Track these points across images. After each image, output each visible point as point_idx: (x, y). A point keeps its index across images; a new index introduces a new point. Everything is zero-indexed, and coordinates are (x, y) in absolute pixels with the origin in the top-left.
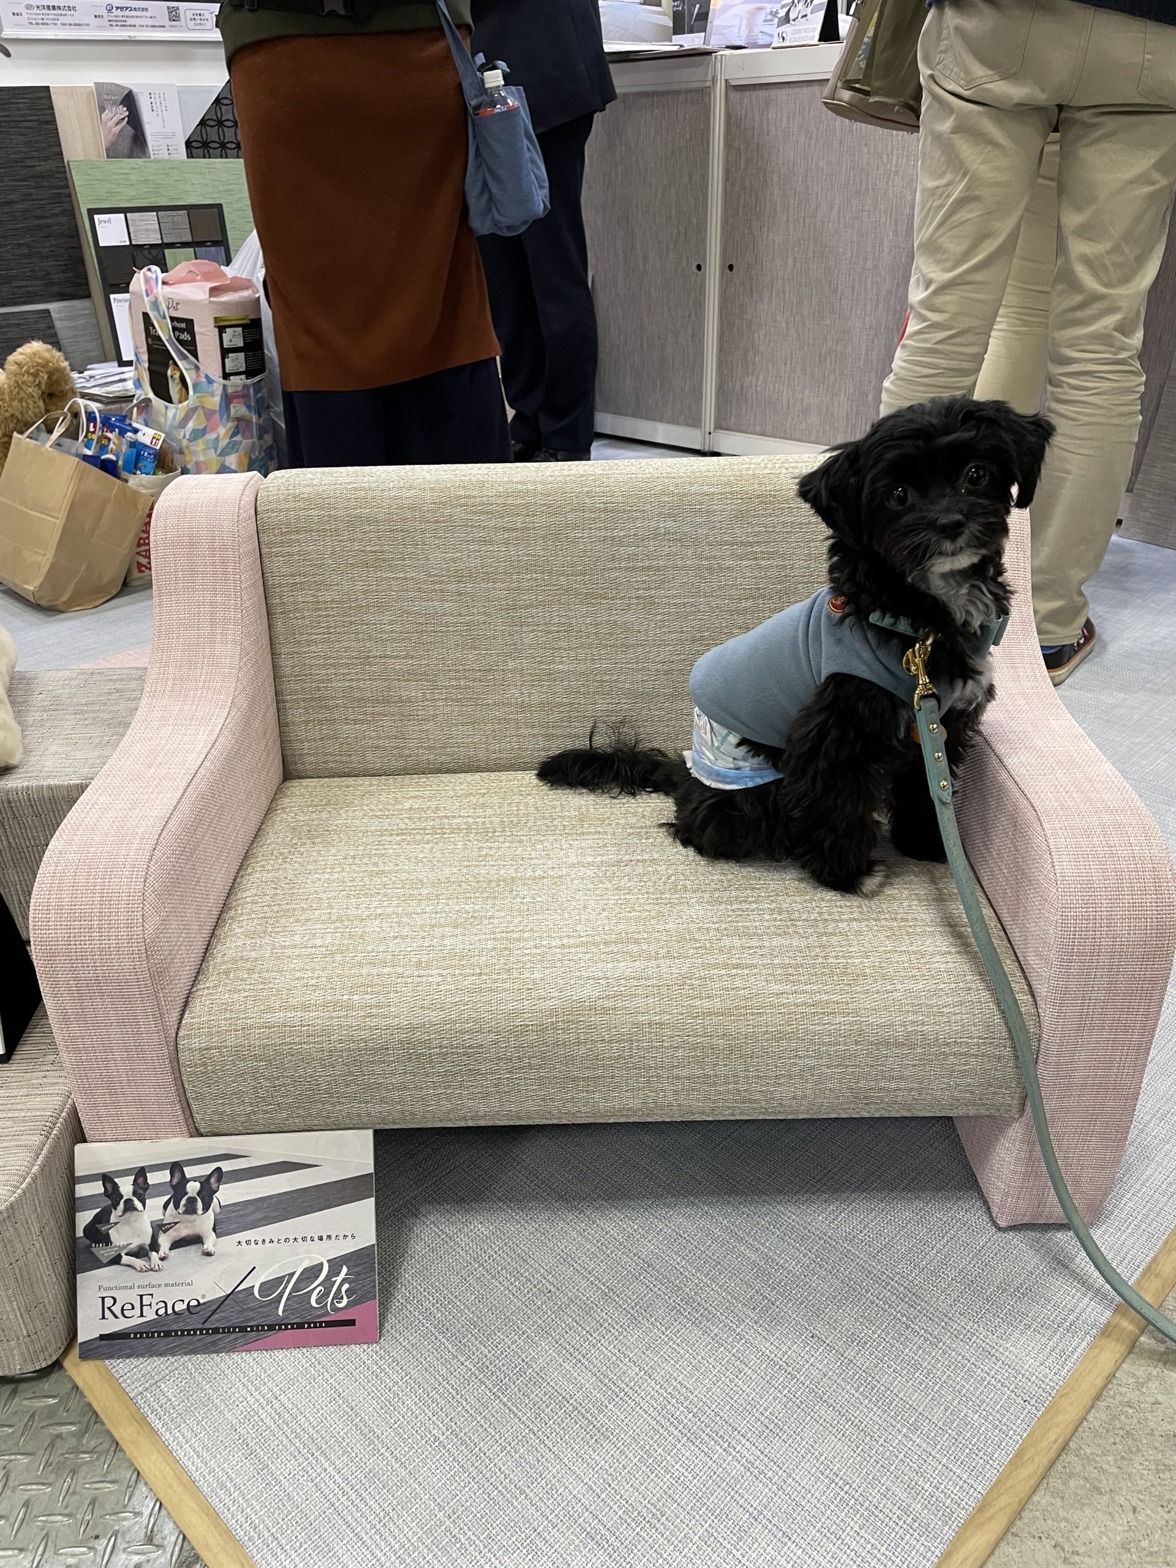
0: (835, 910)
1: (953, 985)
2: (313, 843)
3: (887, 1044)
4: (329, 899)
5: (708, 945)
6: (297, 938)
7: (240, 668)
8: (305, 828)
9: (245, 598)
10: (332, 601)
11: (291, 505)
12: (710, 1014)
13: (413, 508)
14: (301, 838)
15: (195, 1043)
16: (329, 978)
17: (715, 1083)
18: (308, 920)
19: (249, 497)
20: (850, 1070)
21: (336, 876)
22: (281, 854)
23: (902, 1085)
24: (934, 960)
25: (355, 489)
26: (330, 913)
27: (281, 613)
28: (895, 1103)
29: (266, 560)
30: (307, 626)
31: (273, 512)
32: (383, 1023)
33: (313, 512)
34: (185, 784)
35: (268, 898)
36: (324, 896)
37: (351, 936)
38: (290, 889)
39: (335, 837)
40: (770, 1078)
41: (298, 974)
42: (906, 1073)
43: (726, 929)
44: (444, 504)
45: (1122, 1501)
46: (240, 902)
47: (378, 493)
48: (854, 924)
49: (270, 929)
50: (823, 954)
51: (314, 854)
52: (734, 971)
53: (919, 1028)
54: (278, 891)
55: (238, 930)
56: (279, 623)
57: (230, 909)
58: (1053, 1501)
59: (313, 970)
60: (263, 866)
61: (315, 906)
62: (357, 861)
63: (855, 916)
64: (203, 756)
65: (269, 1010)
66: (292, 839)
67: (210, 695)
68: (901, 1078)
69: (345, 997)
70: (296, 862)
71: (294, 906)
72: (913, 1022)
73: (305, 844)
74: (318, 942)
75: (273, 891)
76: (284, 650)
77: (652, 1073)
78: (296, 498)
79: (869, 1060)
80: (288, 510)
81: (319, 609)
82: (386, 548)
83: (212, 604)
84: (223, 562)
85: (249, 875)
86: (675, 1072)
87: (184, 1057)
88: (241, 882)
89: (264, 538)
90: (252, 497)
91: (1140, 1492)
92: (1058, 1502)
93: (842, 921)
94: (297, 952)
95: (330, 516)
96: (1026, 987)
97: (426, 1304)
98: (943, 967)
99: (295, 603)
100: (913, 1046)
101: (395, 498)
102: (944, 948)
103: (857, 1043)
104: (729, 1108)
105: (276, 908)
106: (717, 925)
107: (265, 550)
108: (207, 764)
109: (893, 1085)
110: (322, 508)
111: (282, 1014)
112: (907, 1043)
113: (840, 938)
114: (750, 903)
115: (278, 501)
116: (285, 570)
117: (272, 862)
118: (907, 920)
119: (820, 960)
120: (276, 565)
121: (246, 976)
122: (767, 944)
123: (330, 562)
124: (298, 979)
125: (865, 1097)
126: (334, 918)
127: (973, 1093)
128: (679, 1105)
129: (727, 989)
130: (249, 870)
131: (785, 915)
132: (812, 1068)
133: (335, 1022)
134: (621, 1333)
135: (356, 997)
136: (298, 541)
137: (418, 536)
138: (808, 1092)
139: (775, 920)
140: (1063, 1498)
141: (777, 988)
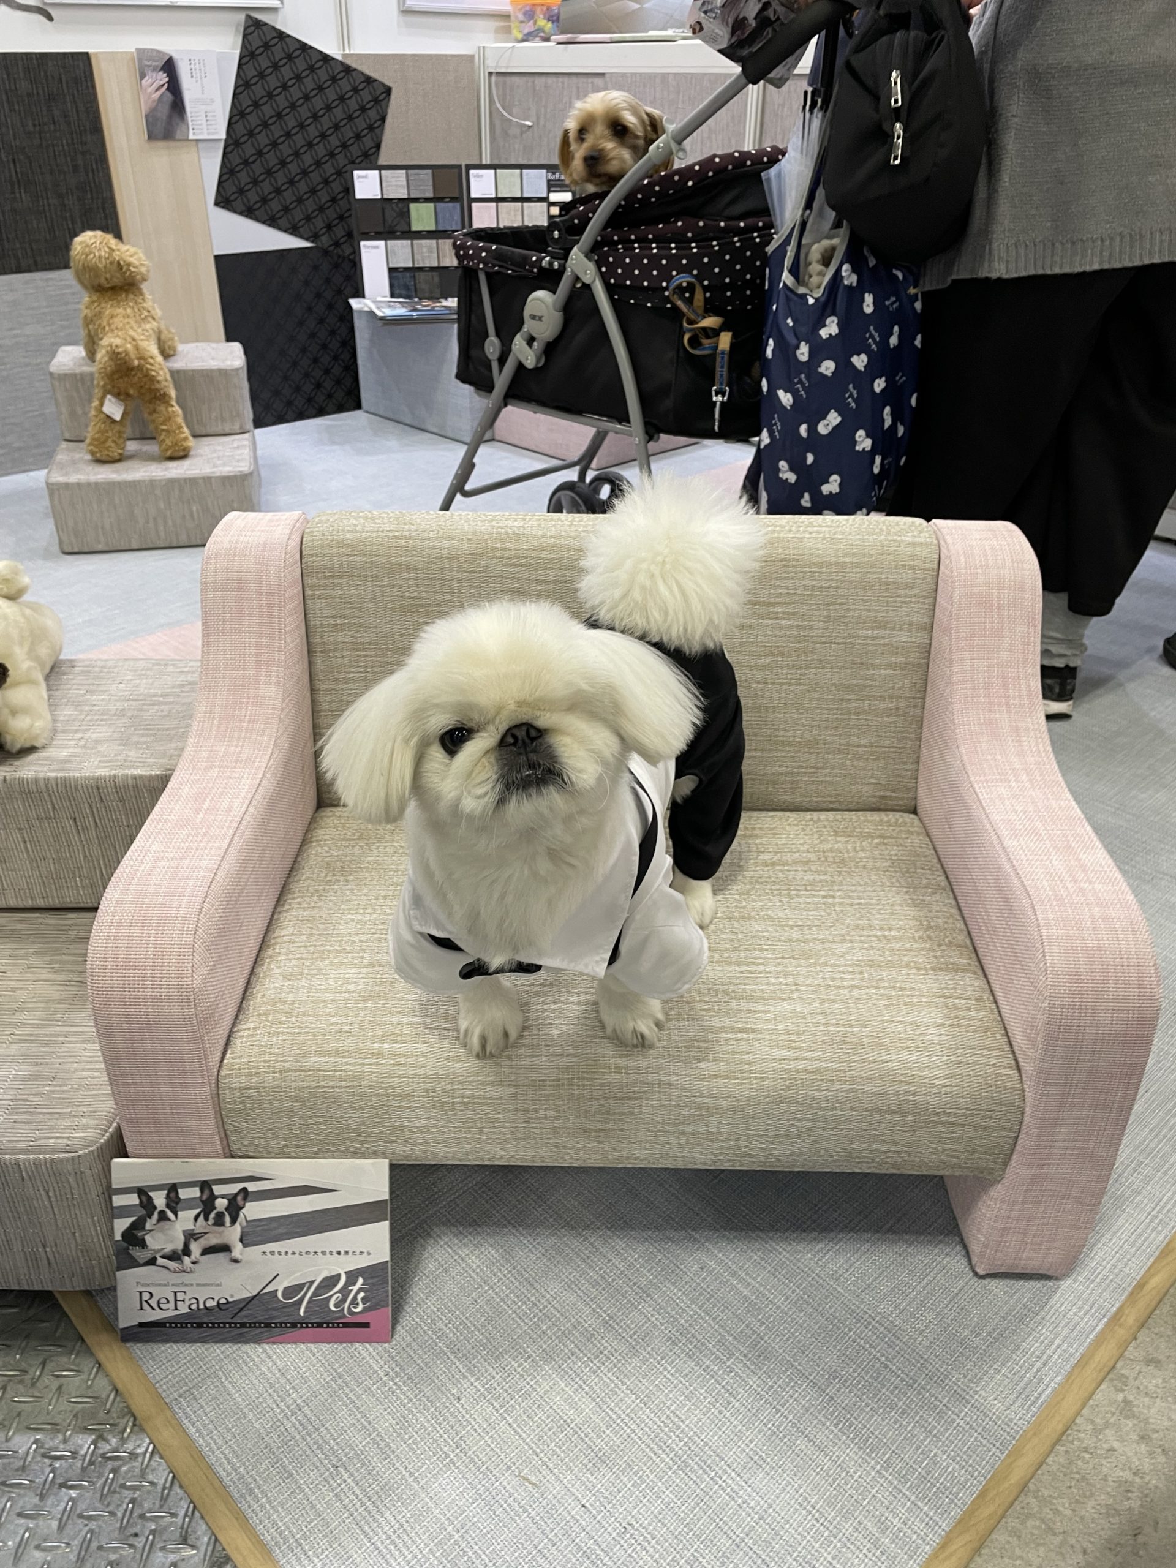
0: (838, 975)
1: (945, 1058)
2: (347, 881)
3: (880, 1111)
4: (360, 941)
5: (716, 1008)
6: (331, 982)
7: (283, 710)
8: (339, 864)
9: (289, 640)
10: (370, 643)
11: (335, 551)
12: (716, 1077)
13: (450, 559)
14: (334, 875)
15: (236, 1083)
16: (361, 1024)
17: (717, 1140)
18: (342, 964)
19: (295, 543)
20: (845, 1132)
21: (368, 917)
22: (317, 891)
23: (893, 1148)
24: (929, 1032)
25: (397, 537)
26: (362, 957)
27: (322, 652)
28: (886, 1163)
29: (308, 602)
30: (345, 665)
31: (317, 556)
32: (412, 1071)
33: (357, 559)
34: (231, 833)
35: (304, 938)
36: (357, 939)
37: (382, 983)
38: (325, 929)
39: (367, 875)
40: (770, 1137)
41: (333, 1020)
42: (897, 1138)
43: (734, 991)
44: (481, 555)
45: (1073, 1541)
46: (279, 940)
47: (418, 542)
48: (856, 992)
49: (306, 971)
50: (824, 1021)
51: (348, 892)
52: (739, 1035)
53: (911, 1098)
54: (314, 932)
55: (277, 971)
56: (319, 661)
57: (269, 947)
58: (1010, 1539)
59: (347, 1016)
60: (299, 903)
61: (348, 948)
62: (388, 902)
63: (856, 982)
64: (247, 802)
65: (305, 1055)
66: (326, 876)
67: (254, 737)
68: (893, 1142)
69: (377, 1045)
70: (330, 901)
71: (328, 948)
72: (906, 1092)
73: (339, 881)
74: (351, 987)
75: (309, 931)
76: (323, 686)
77: (659, 1127)
78: (341, 544)
79: (863, 1126)
80: (333, 555)
81: (357, 650)
82: (424, 594)
83: (258, 646)
84: (270, 607)
85: (286, 911)
86: (681, 1128)
87: (226, 1094)
88: (278, 919)
89: (308, 581)
90: (298, 540)
91: (1090, 1535)
92: (1014, 1541)
93: (844, 987)
94: (331, 996)
95: (371, 562)
96: (1013, 1062)
97: (440, 1324)
98: (936, 1039)
99: (335, 643)
100: (904, 1114)
101: (434, 548)
102: (939, 1021)
103: (852, 1109)
104: (729, 1161)
105: (312, 949)
106: (726, 987)
107: (308, 592)
108: (251, 809)
109: (884, 1148)
110: (365, 555)
111: (316, 1059)
112: (900, 1110)
113: (842, 1005)
114: (759, 964)
115: (322, 546)
116: (328, 612)
117: (307, 899)
118: (905, 989)
119: (822, 1028)
120: (318, 606)
121: (284, 1019)
122: (772, 1009)
123: (370, 606)
124: (332, 1024)
125: (859, 1158)
126: (366, 962)
127: (958, 1157)
128: (683, 1157)
129: (735, 1053)
130: (287, 907)
131: (790, 980)
132: (809, 1130)
133: (366, 1068)
134: (619, 1361)
135: (386, 1046)
136: (341, 584)
137: (455, 585)
138: (805, 1150)
139: (780, 983)
140: (1019, 1537)
141: (779, 1053)
